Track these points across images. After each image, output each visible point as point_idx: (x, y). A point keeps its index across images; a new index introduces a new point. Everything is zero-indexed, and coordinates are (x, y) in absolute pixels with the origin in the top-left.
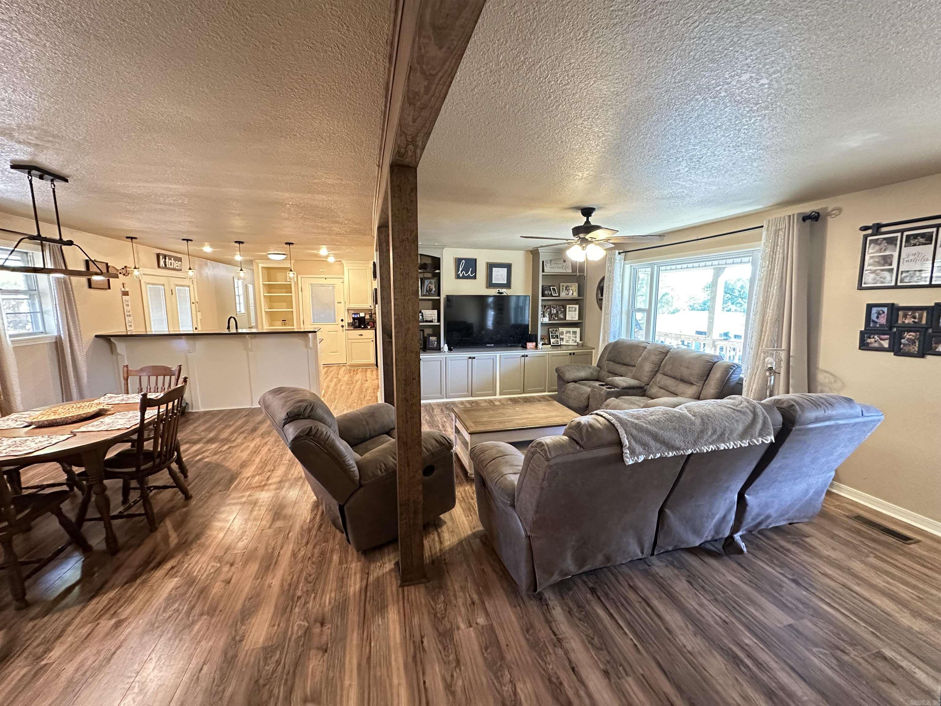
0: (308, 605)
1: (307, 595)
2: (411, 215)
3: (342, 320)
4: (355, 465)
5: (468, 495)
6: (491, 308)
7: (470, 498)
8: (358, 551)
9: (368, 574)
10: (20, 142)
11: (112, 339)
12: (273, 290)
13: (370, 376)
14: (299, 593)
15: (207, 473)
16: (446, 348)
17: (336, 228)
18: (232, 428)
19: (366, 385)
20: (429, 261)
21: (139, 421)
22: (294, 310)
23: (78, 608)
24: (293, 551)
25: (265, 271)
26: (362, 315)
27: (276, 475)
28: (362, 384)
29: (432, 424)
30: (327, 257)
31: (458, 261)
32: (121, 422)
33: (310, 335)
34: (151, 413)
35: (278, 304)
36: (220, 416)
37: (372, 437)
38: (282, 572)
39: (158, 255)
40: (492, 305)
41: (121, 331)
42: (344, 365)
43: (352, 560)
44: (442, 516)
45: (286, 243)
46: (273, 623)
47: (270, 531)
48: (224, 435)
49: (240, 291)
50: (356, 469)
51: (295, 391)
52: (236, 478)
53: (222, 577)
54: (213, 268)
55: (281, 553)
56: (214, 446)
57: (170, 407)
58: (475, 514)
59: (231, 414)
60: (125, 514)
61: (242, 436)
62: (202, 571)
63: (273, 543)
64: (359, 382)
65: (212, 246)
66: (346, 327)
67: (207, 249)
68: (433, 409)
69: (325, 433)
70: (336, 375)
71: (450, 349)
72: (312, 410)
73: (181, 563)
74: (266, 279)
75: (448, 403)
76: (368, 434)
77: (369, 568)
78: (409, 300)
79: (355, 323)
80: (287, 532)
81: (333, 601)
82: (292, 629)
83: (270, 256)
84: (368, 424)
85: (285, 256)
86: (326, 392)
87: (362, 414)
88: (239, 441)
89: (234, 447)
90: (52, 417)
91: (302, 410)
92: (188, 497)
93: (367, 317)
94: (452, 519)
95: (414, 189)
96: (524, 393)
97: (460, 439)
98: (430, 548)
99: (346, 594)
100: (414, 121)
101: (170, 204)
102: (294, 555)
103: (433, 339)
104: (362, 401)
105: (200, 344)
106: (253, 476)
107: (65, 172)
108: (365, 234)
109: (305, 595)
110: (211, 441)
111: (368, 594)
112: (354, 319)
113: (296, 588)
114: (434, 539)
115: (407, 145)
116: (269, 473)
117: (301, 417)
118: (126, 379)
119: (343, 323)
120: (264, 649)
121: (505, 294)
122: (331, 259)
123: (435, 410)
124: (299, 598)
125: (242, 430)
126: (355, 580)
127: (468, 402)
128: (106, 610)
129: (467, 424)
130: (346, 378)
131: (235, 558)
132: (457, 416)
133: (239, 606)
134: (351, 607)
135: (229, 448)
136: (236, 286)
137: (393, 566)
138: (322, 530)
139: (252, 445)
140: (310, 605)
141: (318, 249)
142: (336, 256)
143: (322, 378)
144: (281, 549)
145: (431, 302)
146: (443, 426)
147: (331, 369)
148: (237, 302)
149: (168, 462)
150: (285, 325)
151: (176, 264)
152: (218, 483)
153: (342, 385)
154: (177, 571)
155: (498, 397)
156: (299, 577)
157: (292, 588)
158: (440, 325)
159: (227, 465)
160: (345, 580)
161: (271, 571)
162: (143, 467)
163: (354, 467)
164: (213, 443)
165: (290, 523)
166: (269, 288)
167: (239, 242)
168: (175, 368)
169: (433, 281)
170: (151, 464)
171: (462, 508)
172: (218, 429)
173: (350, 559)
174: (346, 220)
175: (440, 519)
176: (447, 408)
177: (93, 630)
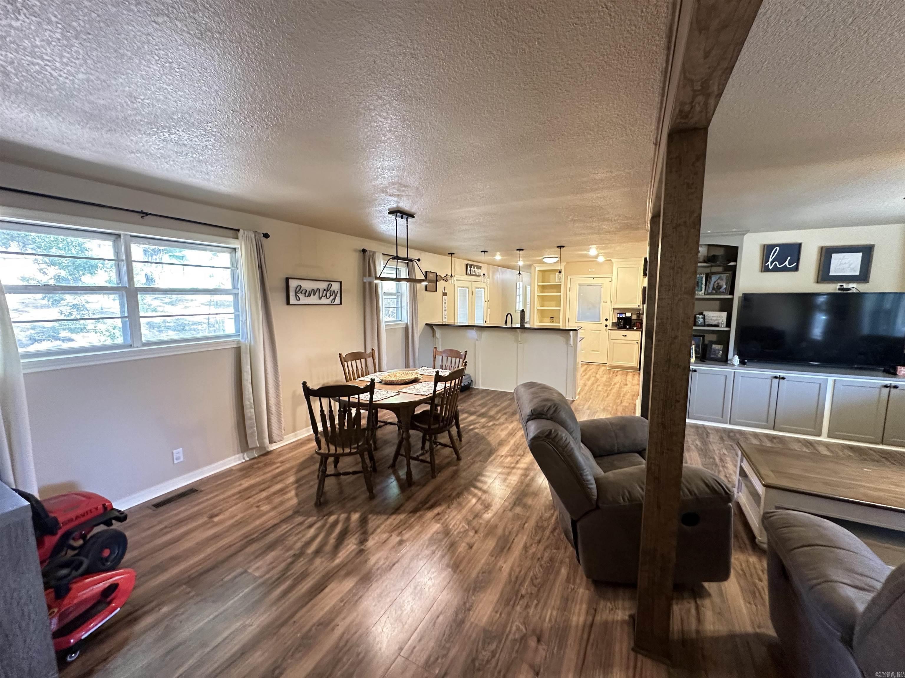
0: (529, 610)
1: (530, 598)
2: (693, 190)
3: (607, 320)
4: (593, 482)
5: (753, 570)
6: (821, 311)
7: (755, 576)
8: (588, 577)
9: (596, 610)
10: (390, 195)
11: (434, 327)
12: (546, 290)
13: (631, 380)
14: (523, 592)
15: (474, 442)
16: (736, 360)
17: (605, 226)
18: (498, 408)
19: (625, 389)
20: (720, 252)
21: (432, 391)
22: (562, 308)
23: (385, 517)
24: (526, 543)
25: (541, 274)
26: (628, 315)
27: (525, 461)
28: (620, 388)
29: (705, 452)
30: (597, 256)
31: (768, 249)
32: (425, 389)
33: (571, 333)
34: (441, 386)
35: (548, 303)
36: (492, 396)
37: (620, 453)
38: (512, 560)
39: (467, 265)
40: (824, 307)
41: (439, 321)
42: (604, 365)
43: (580, 584)
44: (706, 585)
45: (558, 247)
46: (496, 609)
47: (510, 514)
48: (492, 413)
49: (520, 291)
50: (594, 486)
51: (544, 388)
52: (493, 454)
53: (468, 540)
54: (503, 273)
55: (515, 540)
56: (483, 420)
57: (453, 384)
58: (763, 604)
59: (500, 395)
60: (420, 458)
61: (505, 416)
62: (456, 527)
63: (510, 527)
64: (618, 385)
65: (502, 255)
66: (610, 327)
67: (498, 257)
68: (708, 434)
69: (564, 439)
70: (594, 375)
71: (742, 363)
72: (555, 411)
73: (444, 512)
74: (541, 281)
75: (731, 431)
76: (616, 448)
77: (597, 604)
78: (680, 300)
79: (620, 322)
80: (524, 522)
81: (553, 620)
82: (511, 627)
83: (545, 260)
84: (617, 436)
85: (557, 259)
86: (582, 390)
87: (612, 424)
88: (502, 420)
89: (497, 425)
90: (393, 379)
91: (546, 409)
92: (459, 459)
93: (634, 317)
94: (721, 594)
95: (702, 156)
96: (882, 443)
97: (747, 486)
98: (682, 620)
99: (567, 621)
100: (706, 57)
101: (471, 224)
102: (526, 548)
103: (716, 347)
104: (617, 406)
105: (485, 335)
106: (506, 456)
107: (413, 210)
108: (637, 229)
109: (528, 596)
110: (482, 415)
111: (592, 636)
112: (619, 319)
113: (521, 584)
114: (689, 611)
115: (694, 97)
116: (519, 458)
117: (544, 416)
118: (435, 357)
119: (607, 323)
120: (485, 630)
121: (854, 291)
122: (601, 259)
123: (711, 436)
124: (522, 596)
125: (505, 412)
126: (580, 610)
127: (767, 436)
128: (397, 527)
129: (762, 471)
130: (604, 379)
131: (479, 527)
132: (745, 455)
133: (474, 575)
134: (571, 641)
135: (493, 425)
136: (518, 287)
137: (627, 618)
138: (556, 534)
139: (510, 427)
140: (531, 611)
141: (588, 250)
142: (606, 255)
143: (579, 376)
144: (516, 536)
145: (718, 303)
146: (721, 460)
147: (591, 367)
148: (518, 301)
149: (448, 427)
150: (552, 321)
151: (477, 271)
152: (480, 453)
153: (598, 385)
154: (440, 519)
155: (824, 438)
156: (526, 574)
157: (519, 582)
158: (729, 332)
159: (489, 439)
160: (569, 602)
161: (504, 553)
162: (433, 427)
163: (592, 484)
164: (483, 417)
165: (528, 514)
166: (543, 288)
167: (520, 250)
168: (463, 353)
169: (724, 276)
170: (437, 426)
171: (741, 587)
172: (488, 406)
173: (578, 581)
174: (616, 216)
175: (703, 587)
176: (729, 436)
177: (388, 539)
